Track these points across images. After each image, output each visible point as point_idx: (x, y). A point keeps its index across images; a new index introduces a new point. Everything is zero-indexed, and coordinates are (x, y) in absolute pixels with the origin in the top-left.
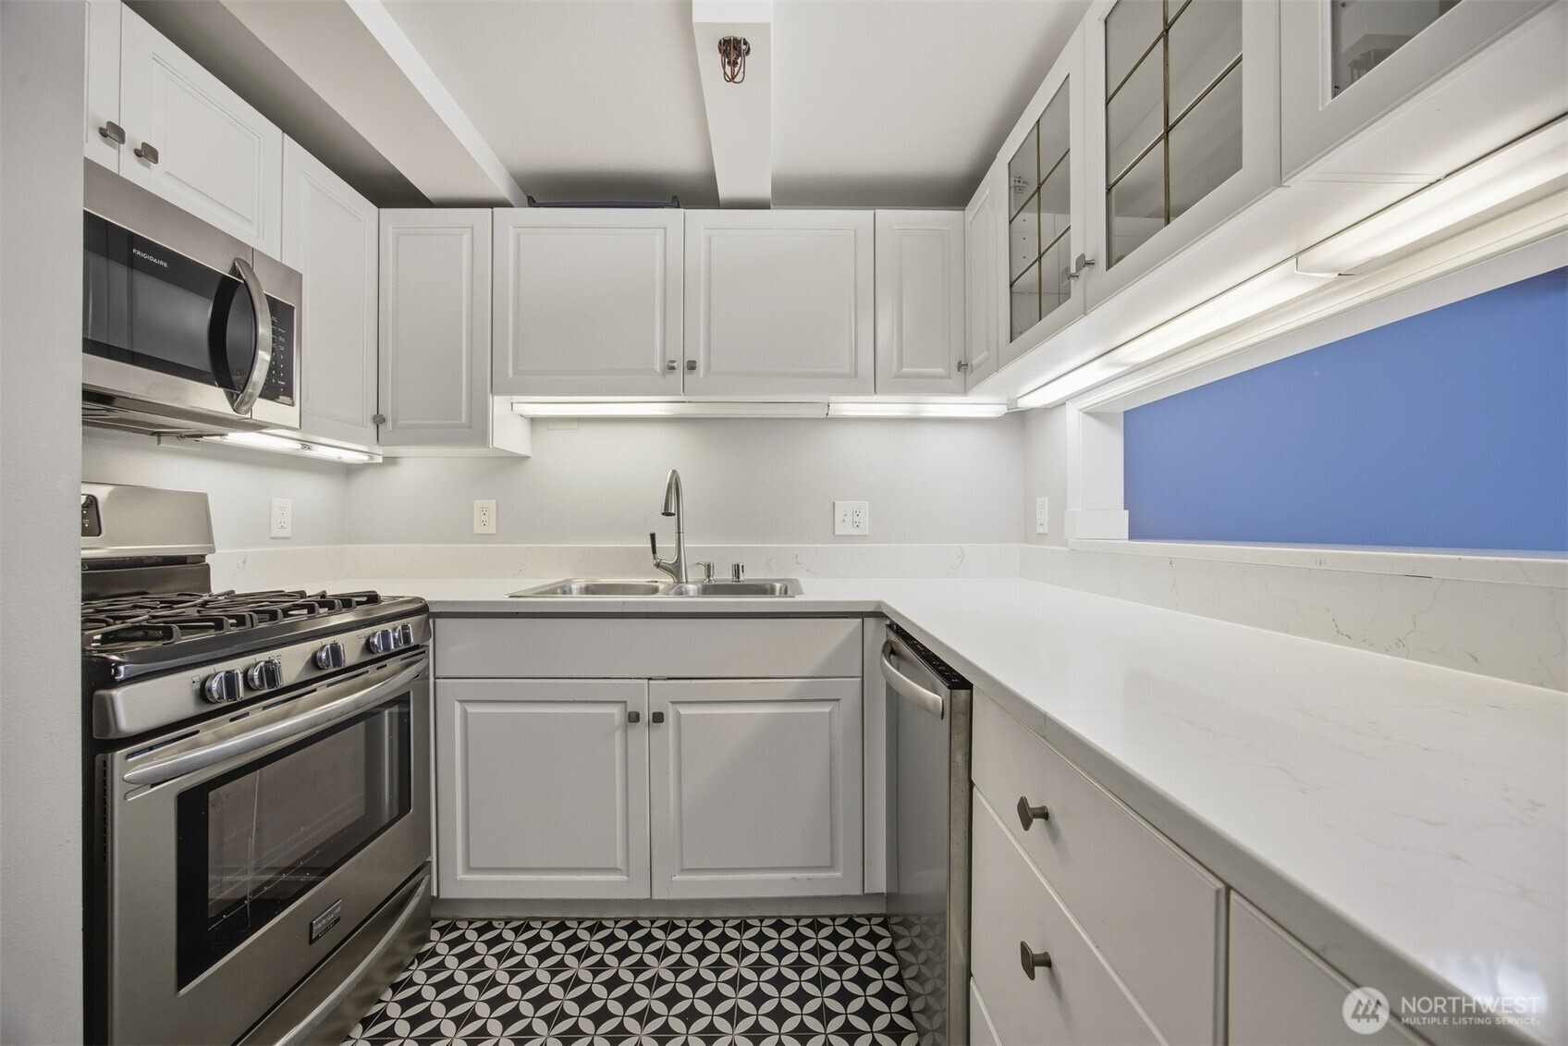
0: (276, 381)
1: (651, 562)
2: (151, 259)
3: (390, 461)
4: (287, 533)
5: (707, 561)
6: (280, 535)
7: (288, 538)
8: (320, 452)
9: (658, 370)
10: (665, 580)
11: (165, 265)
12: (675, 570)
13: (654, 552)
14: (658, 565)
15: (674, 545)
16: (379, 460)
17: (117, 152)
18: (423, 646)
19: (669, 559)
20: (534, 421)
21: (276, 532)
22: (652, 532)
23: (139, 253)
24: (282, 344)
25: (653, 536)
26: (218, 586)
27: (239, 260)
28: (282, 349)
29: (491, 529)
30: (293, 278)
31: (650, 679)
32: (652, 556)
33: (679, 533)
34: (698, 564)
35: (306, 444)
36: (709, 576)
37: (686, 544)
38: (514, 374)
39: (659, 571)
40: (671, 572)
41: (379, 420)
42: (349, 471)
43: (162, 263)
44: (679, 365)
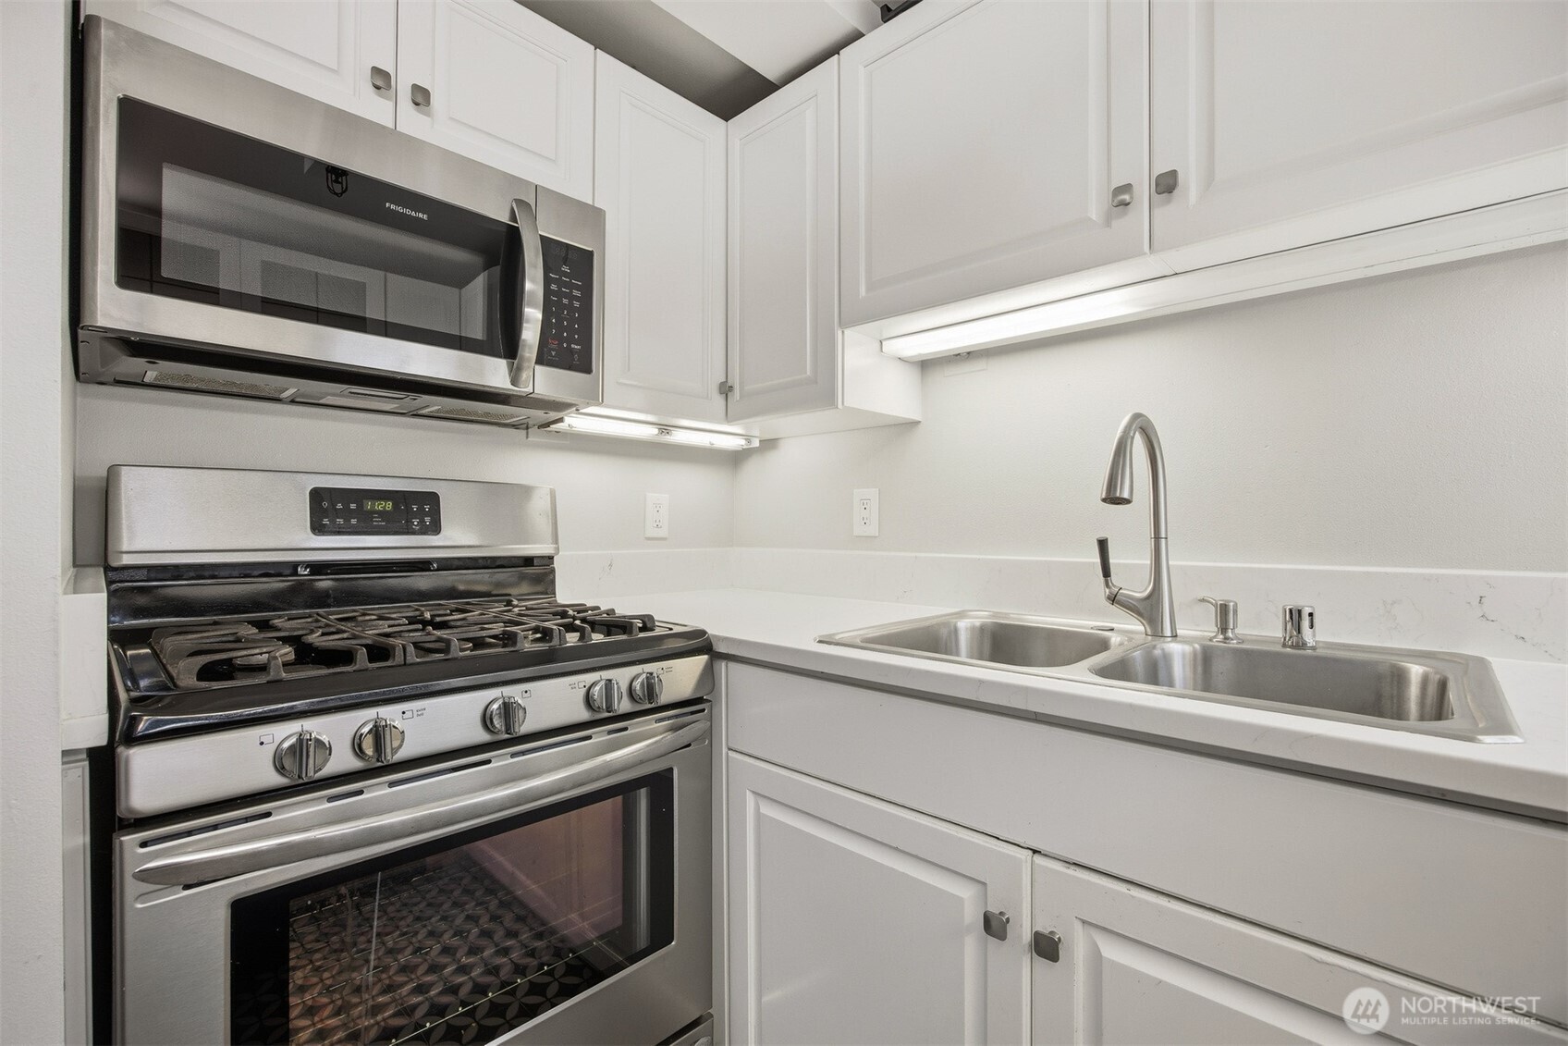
0: (569, 345)
1: (1100, 591)
2: (408, 212)
3: (769, 444)
4: (662, 533)
5: (1220, 597)
6: (655, 535)
7: (665, 539)
8: (679, 437)
9: (1094, 217)
10: (1125, 630)
11: (425, 217)
12: (1149, 609)
13: (1106, 572)
14: (1113, 599)
15: (1147, 561)
16: (756, 443)
17: (390, 104)
18: (707, 701)
19: (1137, 588)
20: (926, 365)
21: (651, 532)
22: (1102, 535)
23: (393, 207)
24: (577, 298)
25: (1103, 545)
26: (567, 593)
27: (519, 202)
28: (577, 304)
29: (872, 530)
30: (593, 216)
31: (1035, 852)
32: (1102, 579)
33: (1157, 538)
34: (1203, 600)
35: (665, 429)
36: (1224, 629)
37: (1175, 560)
38: (869, 289)
39: (1115, 609)
40: (1139, 613)
41: (726, 390)
42: (735, 459)
43: (421, 215)
44: (1143, 190)
